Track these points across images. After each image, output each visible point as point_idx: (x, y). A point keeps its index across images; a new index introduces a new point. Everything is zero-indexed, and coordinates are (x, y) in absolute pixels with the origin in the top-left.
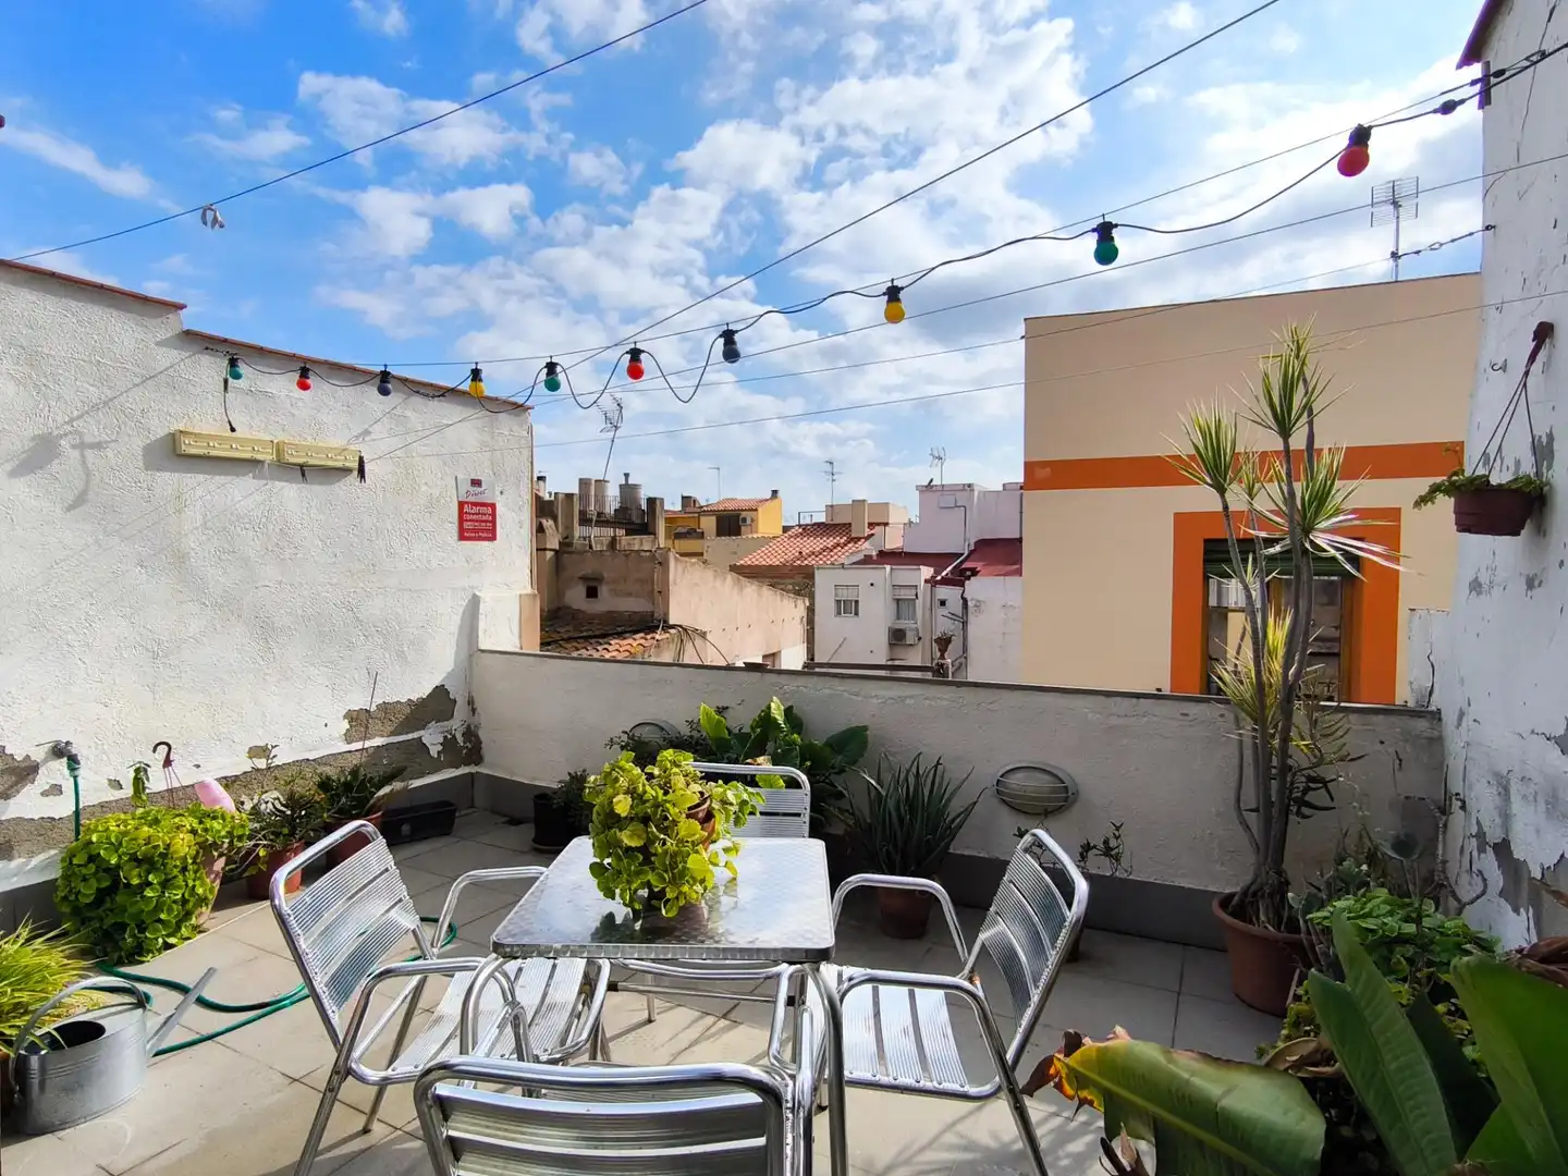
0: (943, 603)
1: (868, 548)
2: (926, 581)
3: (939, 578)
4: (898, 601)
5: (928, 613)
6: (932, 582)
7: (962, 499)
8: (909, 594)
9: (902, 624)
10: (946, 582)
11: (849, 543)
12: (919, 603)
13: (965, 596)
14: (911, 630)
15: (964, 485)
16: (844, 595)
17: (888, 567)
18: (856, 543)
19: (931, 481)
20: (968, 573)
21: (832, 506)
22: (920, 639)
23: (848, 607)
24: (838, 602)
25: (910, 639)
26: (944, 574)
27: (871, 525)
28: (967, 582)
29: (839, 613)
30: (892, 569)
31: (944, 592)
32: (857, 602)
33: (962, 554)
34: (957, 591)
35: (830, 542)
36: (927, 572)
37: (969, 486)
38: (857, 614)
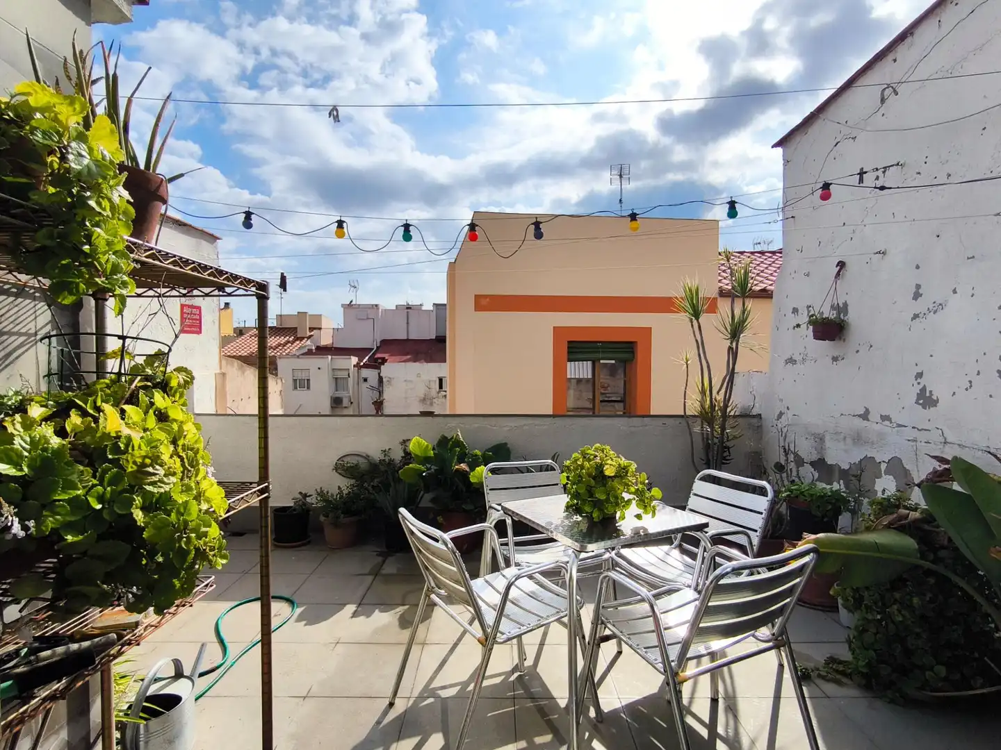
0: (365, 380)
1: (308, 343)
2: (354, 366)
3: (362, 364)
4: (336, 378)
5: (356, 386)
6: (357, 366)
7: (371, 314)
8: (344, 374)
9: (339, 394)
10: (366, 366)
11: (296, 340)
12: (351, 380)
13: (381, 375)
14: (346, 397)
15: (373, 305)
16: (299, 375)
17: (330, 357)
18: (301, 341)
19: (351, 302)
20: (380, 361)
21: (281, 316)
22: (352, 403)
23: (302, 383)
24: (295, 381)
25: (345, 402)
26: (365, 361)
27: (311, 329)
28: (382, 366)
29: (296, 388)
30: (332, 358)
31: (366, 373)
32: (308, 380)
33: (373, 349)
34: (375, 372)
35: (283, 340)
36: (354, 360)
37: (376, 305)
38: (308, 388)
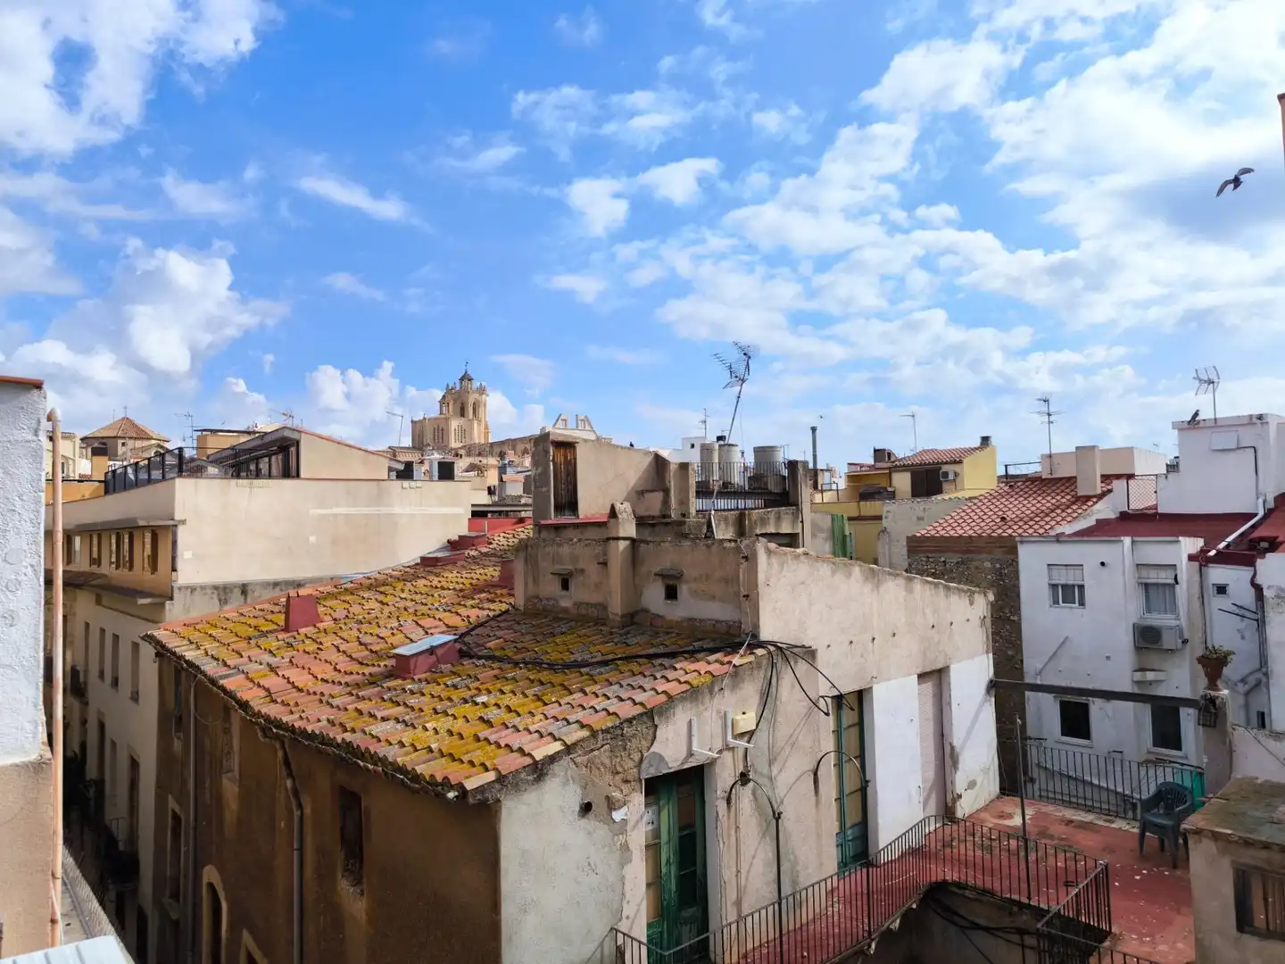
0: (1222, 590)
1: (1104, 510)
2: (1191, 558)
3: (1213, 553)
4: (1146, 585)
5: (1197, 604)
6: (1201, 559)
7: (1248, 437)
8: (1165, 577)
9: (1156, 619)
10: (1224, 558)
11: (1074, 503)
12: (1181, 591)
13: (1259, 580)
14: (1171, 628)
15: (1251, 417)
16: (1063, 578)
17: (1127, 540)
18: (1084, 503)
19: (1196, 414)
20: (1264, 545)
21: (1050, 456)
22: (1185, 642)
23: (1069, 594)
24: (1054, 587)
25: (1168, 641)
26: (1222, 545)
27: (1106, 478)
28: (1259, 561)
29: (1056, 602)
30: (1133, 542)
31: (1218, 574)
32: (1081, 587)
33: (1256, 515)
34: (1243, 574)
35: (1047, 502)
36: (1191, 545)
37: (1260, 417)
38: (1082, 604)
